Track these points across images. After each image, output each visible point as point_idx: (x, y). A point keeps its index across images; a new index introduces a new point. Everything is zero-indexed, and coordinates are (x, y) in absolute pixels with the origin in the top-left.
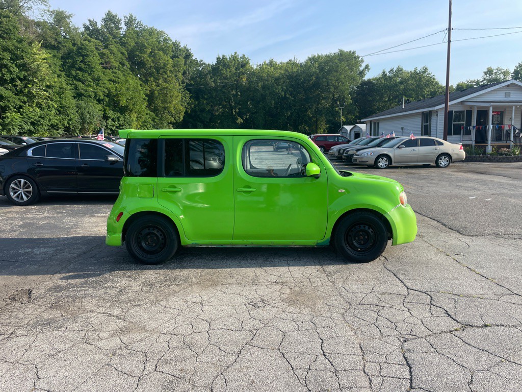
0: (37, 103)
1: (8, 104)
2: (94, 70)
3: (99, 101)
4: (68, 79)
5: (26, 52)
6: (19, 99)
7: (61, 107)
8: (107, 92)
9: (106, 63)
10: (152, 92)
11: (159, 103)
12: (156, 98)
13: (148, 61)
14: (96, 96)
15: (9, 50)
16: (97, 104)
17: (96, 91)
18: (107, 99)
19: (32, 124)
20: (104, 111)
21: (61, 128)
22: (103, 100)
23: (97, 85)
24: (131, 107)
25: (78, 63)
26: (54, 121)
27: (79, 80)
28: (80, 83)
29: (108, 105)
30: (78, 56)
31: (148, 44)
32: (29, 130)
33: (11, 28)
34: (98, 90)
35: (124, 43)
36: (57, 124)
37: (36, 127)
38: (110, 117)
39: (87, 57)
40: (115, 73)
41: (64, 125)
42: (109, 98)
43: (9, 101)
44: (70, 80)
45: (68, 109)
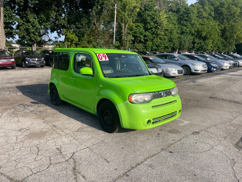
0: (160, 37)
1: (148, 38)
2: (192, 20)
3: (192, 34)
4: (180, 25)
5: (157, 16)
6: (152, 36)
7: (170, 39)
8: (197, 30)
9: (201, 16)
10: (225, 28)
11: (228, 34)
12: (227, 31)
13: (225, 11)
14: (190, 32)
15: (150, 15)
16: (191, 36)
17: (191, 30)
18: (196, 34)
19: (157, 46)
20: (194, 39)
21: (169, 48)
22: (194, 34)
23: (193, 27)
24: (208, 36)
25: (185, 17)
26: (166, 45)
27: (184, 25)
28: (184, 27)
29: (196, 36)
30: (185, 14)
31: (226, 3)
32: (155, 49)
33: (152, 6)
34: (192, 30)
35: (213, 4)
36: (168, 46)
37: (158, 48)
38: (196, 42)
39: (190, 14)
40: (204, 20)
41: (171, 46)
42: (197, 33)
43: (148, 37)
44: (180, 26)
45: (173, 39)
